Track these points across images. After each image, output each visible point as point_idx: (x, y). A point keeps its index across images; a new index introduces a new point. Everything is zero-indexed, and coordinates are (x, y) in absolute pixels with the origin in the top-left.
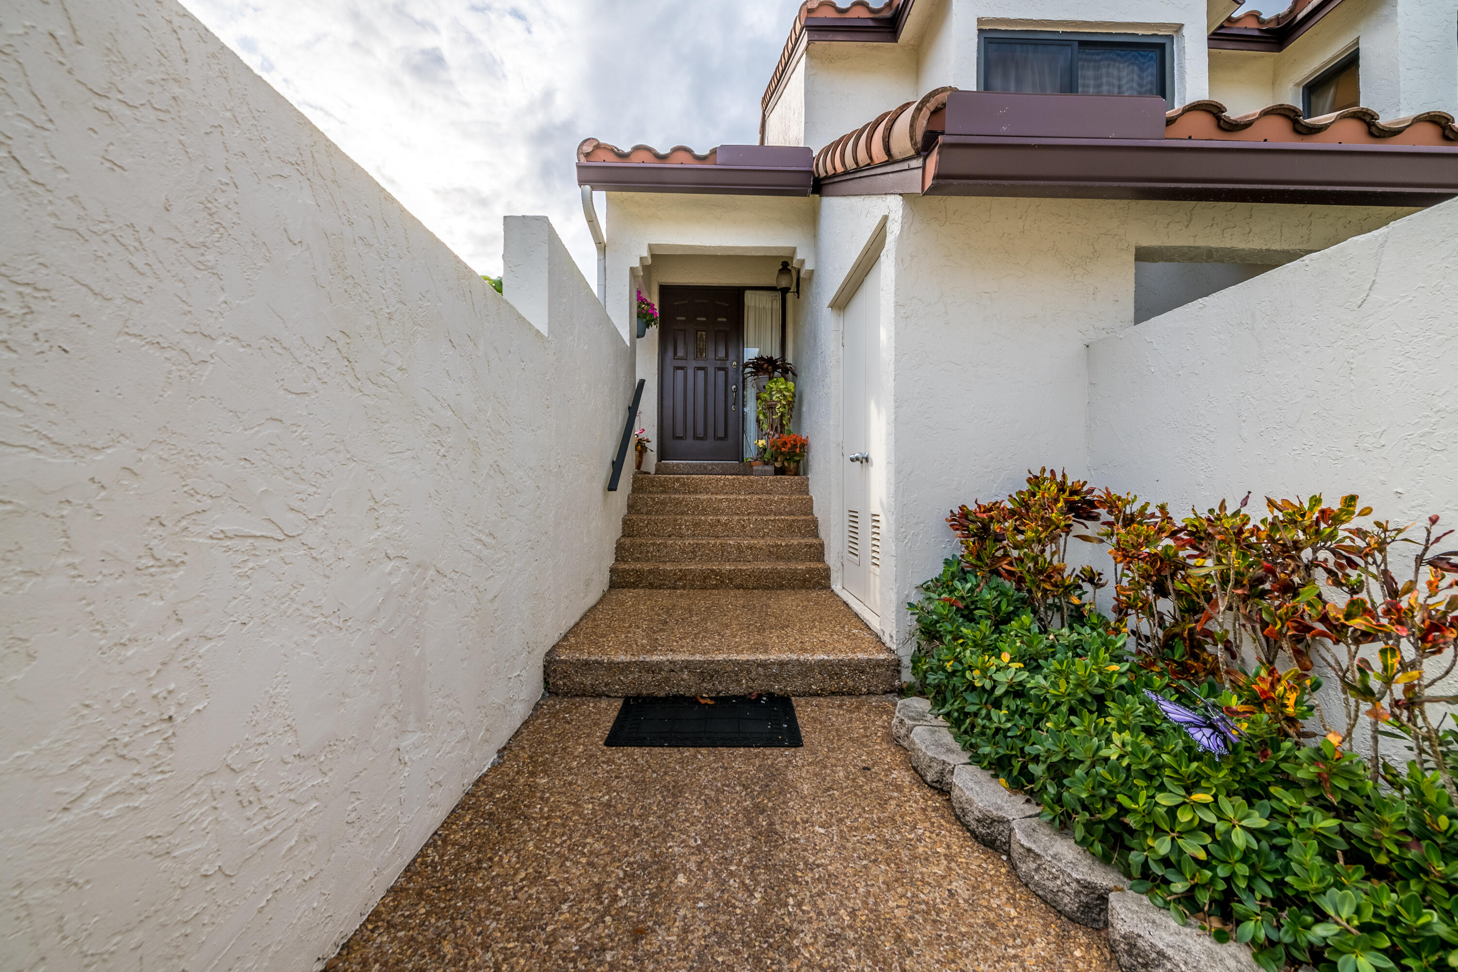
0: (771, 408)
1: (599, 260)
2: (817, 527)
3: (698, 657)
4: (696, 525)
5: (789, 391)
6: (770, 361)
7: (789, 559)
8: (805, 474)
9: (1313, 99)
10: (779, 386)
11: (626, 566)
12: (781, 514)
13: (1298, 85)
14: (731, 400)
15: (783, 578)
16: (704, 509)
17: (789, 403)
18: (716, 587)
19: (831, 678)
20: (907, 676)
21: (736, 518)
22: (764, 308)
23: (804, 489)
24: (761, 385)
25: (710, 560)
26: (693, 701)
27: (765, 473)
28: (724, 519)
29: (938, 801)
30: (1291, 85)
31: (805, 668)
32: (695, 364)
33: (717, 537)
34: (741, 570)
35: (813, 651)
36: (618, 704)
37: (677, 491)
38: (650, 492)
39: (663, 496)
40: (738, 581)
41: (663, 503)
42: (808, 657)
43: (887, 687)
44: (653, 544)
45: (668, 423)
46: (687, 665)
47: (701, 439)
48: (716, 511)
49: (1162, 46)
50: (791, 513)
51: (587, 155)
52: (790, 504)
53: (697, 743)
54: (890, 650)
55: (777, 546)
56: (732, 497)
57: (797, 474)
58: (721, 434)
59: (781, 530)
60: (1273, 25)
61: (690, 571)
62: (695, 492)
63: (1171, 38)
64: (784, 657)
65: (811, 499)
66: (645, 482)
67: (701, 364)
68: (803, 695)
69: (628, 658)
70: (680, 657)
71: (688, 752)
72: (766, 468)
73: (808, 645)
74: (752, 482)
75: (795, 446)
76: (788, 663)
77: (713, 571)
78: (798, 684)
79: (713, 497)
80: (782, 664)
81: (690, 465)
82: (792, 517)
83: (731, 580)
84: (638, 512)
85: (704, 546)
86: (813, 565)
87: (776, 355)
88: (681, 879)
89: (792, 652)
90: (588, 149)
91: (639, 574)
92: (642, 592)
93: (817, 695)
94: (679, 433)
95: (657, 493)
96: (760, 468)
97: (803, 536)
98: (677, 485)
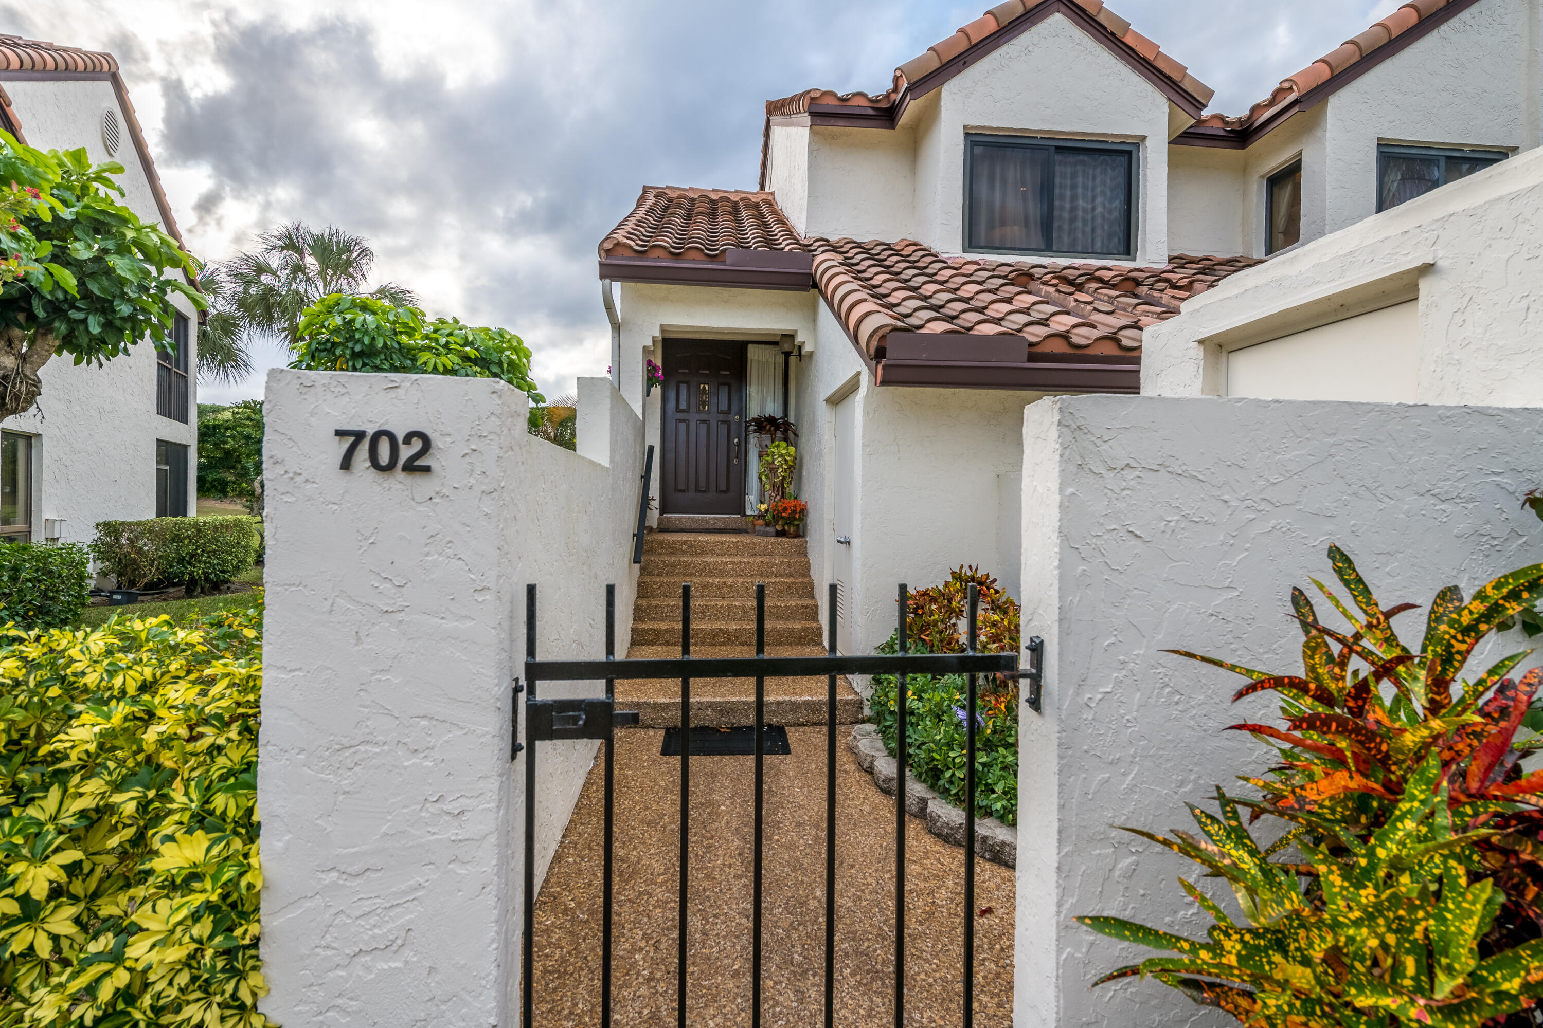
0: (773, 470)
1: (613, 337)
2: (813, 589)
3: (718, 699)
4: (705, 587)
5: (790, 455)
6: (771, 420)
7: (787, 619)
8: (804, 536)
9: (1276, 190)
10: (781, 451)
11: (644, 626)
12: (781, 576)
13: (1262, 177)
14: (733, 454)
15: (782, 636)
16: (711, 571)
17: (790, 467)
18: (723, 644)
19: (814, 713)
20: (867, 712)
21: (741, 580)
22: (768, 362)
23: (803, 552)
24: (764, 443)
25: (718, 619)
26: (716, 730)
27: (766, 535)
28: (730, 581)
29: (868, 778)
30: (1256, 177)
31: (795, 707)
32: (697, 417)
33: (724, 598)
34: (745, 629)
35: (801, 695)
36: (663, 732)
37: (684, 553)
38: (660, 554)
39: (673, 559)
40: (743, 639)
41: (673, 565)
42: (798, 698)
43: (853, 719)
44: (667, 606)
45: (670, 476)
46: (711, 705)
47: (704, 492)
48: (722, 573)
49: (1129, 153)
50: (790, 575)
51: (608, 251)
52: (789, 566)
53: (721, 753)
54: (857, 693)
55: (777, 607)
56: (737, 559)
57: (797, 536)
58: (723, 487)
59: (781, 591)
60: (1236, 127)
61: (702, 630)
62: (702, 553)
63: (1138, 145)
64: (780, 698)
65: (808, 562)
66: (655, 544)
67: (704, 417)
68: (794, 725)
69: (667, 700)
70: (705, 699)
71: (716, 758)
72: (768, 529)
73: (798, 691)
74: (754, 544)
75: (794, 512)
76: (783, 703)
77: (721, 630)
78: (790, 717)
79: (720, 559)
80: (778, 703)
81: (692, 519)
82: (791, 580)
83: (736, 637)
84: (650, 574)
85: (712, 607)
86: (808, 624)
87: (778, 414)
88: (723, 808)
89: (786, 695)
90: (608, 245)
91: (657, 632)
92: (660, 648)
93: (803, 725)
94: (681, 486)
95: (666, 554)
96: (762, 529)
97: (801, 597)
98: (685, 547)
